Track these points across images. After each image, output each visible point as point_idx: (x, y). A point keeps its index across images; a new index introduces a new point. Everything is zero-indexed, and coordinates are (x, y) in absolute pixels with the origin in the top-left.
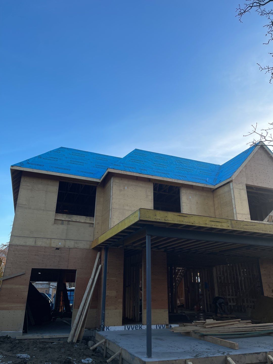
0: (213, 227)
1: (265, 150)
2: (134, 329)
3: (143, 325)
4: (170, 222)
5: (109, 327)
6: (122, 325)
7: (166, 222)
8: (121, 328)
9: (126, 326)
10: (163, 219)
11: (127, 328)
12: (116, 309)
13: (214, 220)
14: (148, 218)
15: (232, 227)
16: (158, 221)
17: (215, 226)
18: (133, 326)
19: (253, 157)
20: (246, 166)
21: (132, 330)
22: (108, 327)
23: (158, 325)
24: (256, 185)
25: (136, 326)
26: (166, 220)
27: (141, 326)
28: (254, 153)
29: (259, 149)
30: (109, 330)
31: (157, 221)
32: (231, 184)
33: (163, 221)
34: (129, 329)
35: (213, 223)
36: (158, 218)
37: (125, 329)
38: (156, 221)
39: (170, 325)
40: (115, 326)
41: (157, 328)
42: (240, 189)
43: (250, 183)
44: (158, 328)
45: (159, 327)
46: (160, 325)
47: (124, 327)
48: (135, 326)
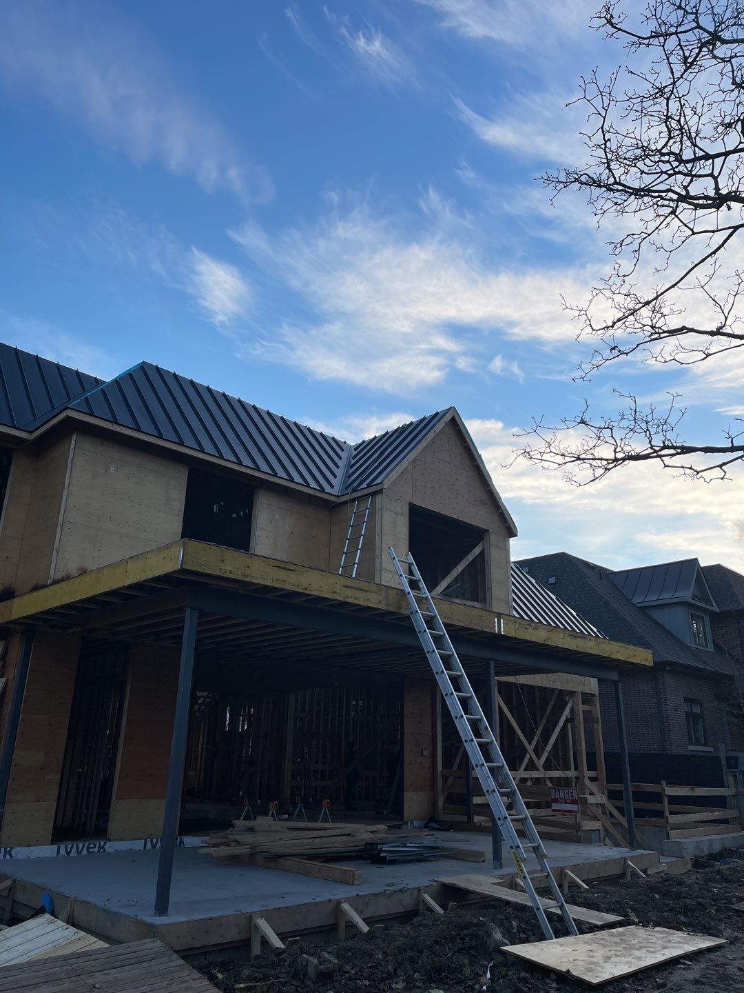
0: (349, 600)
1: (458, 428)
2: (85, 852)
3: (110, 840)
4: (255, 581)
5: (11, 849)
6: (52, 844)
7: (246, 579)
8: (49, 851)
9: (63, 847)
10: (240, 572)
11: (63, 852)
12: (38, 801)
13: (353, 585)
14: (204, 567)
15: (387, 605)
16: (228, 575)
17: (352, 598)
18: (80, 845)
19: (432, 442)
20: (414, 460)
21: (77, 854)
22: (8, 849)
23: (149, 841)
24: (429, 507)
25: (88, 846)
26: (246, 576)
27: (105, 844)
28: (435, 432)
29: (447, 424)
30: (11, 856)
31: (225, 575)
32: (378, 498)
33: (240, 578)
34: (68, 853)
35: (349, 592)
36: (229, 568)
37: (58, 853)
38: (223, 575)
39: (181, 839)
40: (29, 845)
41: (147, 848)
42: (396, 513)
43: (418, 502)
44: (149, 846)
45: (152, 844)
46: (154, 840)
47: (55, 847)
48: (87, 844)
